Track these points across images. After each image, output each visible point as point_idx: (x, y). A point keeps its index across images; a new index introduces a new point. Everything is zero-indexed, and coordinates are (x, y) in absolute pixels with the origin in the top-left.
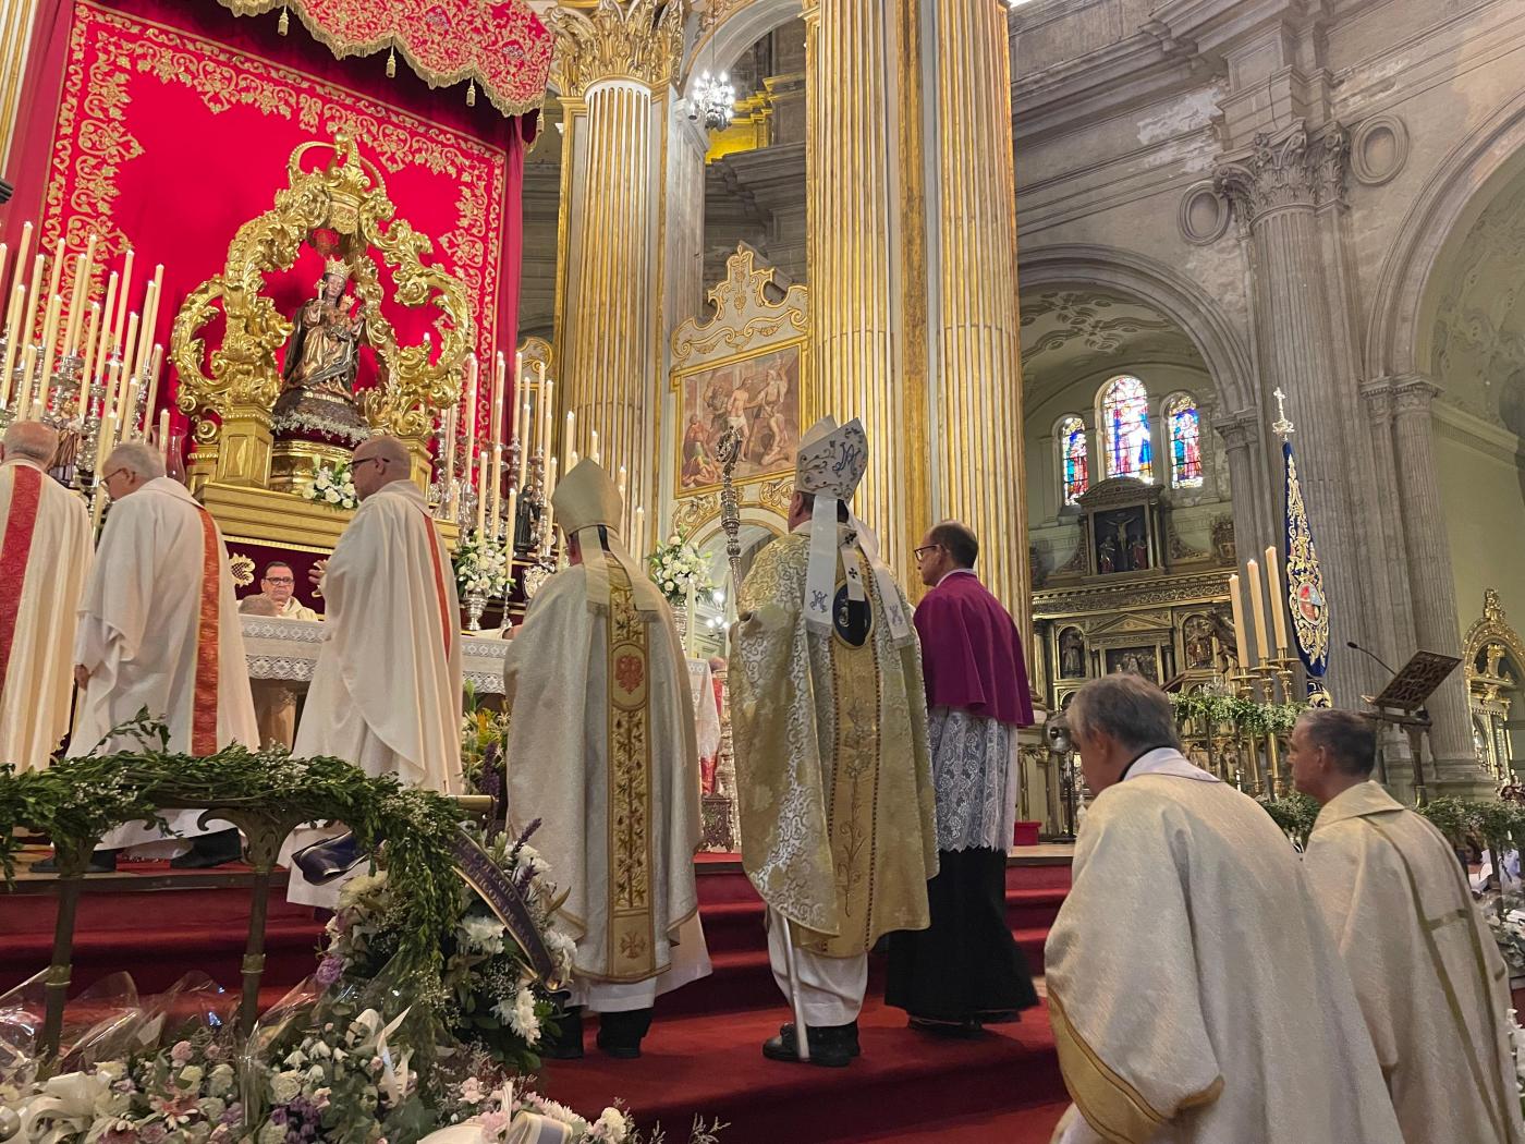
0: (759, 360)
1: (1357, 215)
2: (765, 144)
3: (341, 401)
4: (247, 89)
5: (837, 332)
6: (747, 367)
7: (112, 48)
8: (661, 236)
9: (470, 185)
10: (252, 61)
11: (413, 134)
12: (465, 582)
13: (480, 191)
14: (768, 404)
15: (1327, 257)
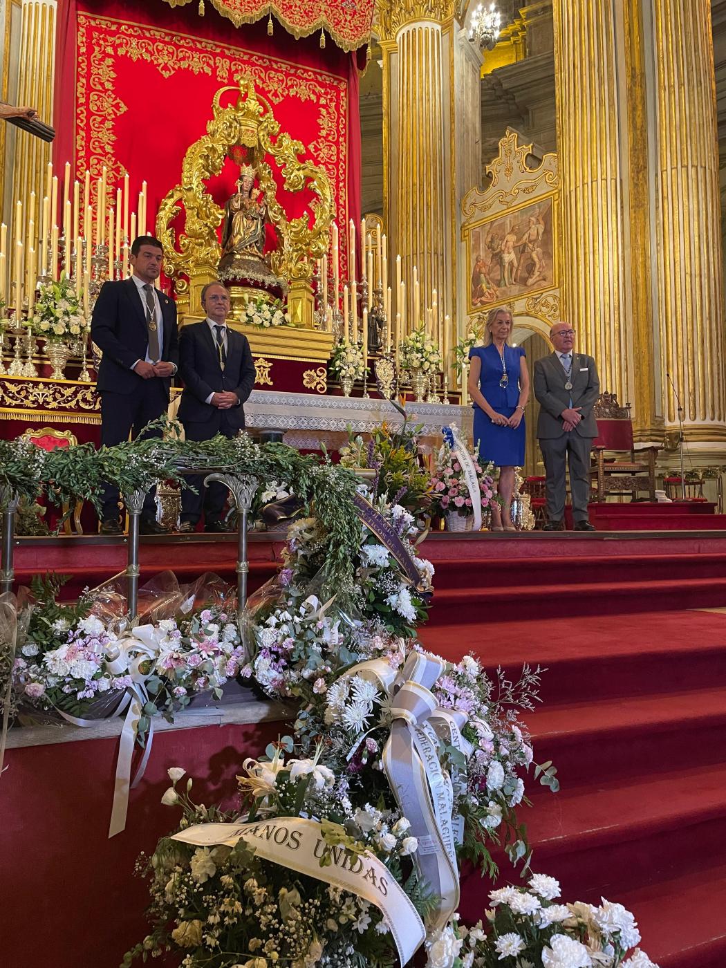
0: (523, 211)
2: (522, 58)
3: (257, 259)
4: (184, 59)
5: (580, 183)
6: (515, 217)
7: (101, 42)
8: (452, 131)
9: (325, 106)
10: (185, 39)
11: (287, 75)
12: (340, 371)
13: (332, 110)
14: (530, 242)
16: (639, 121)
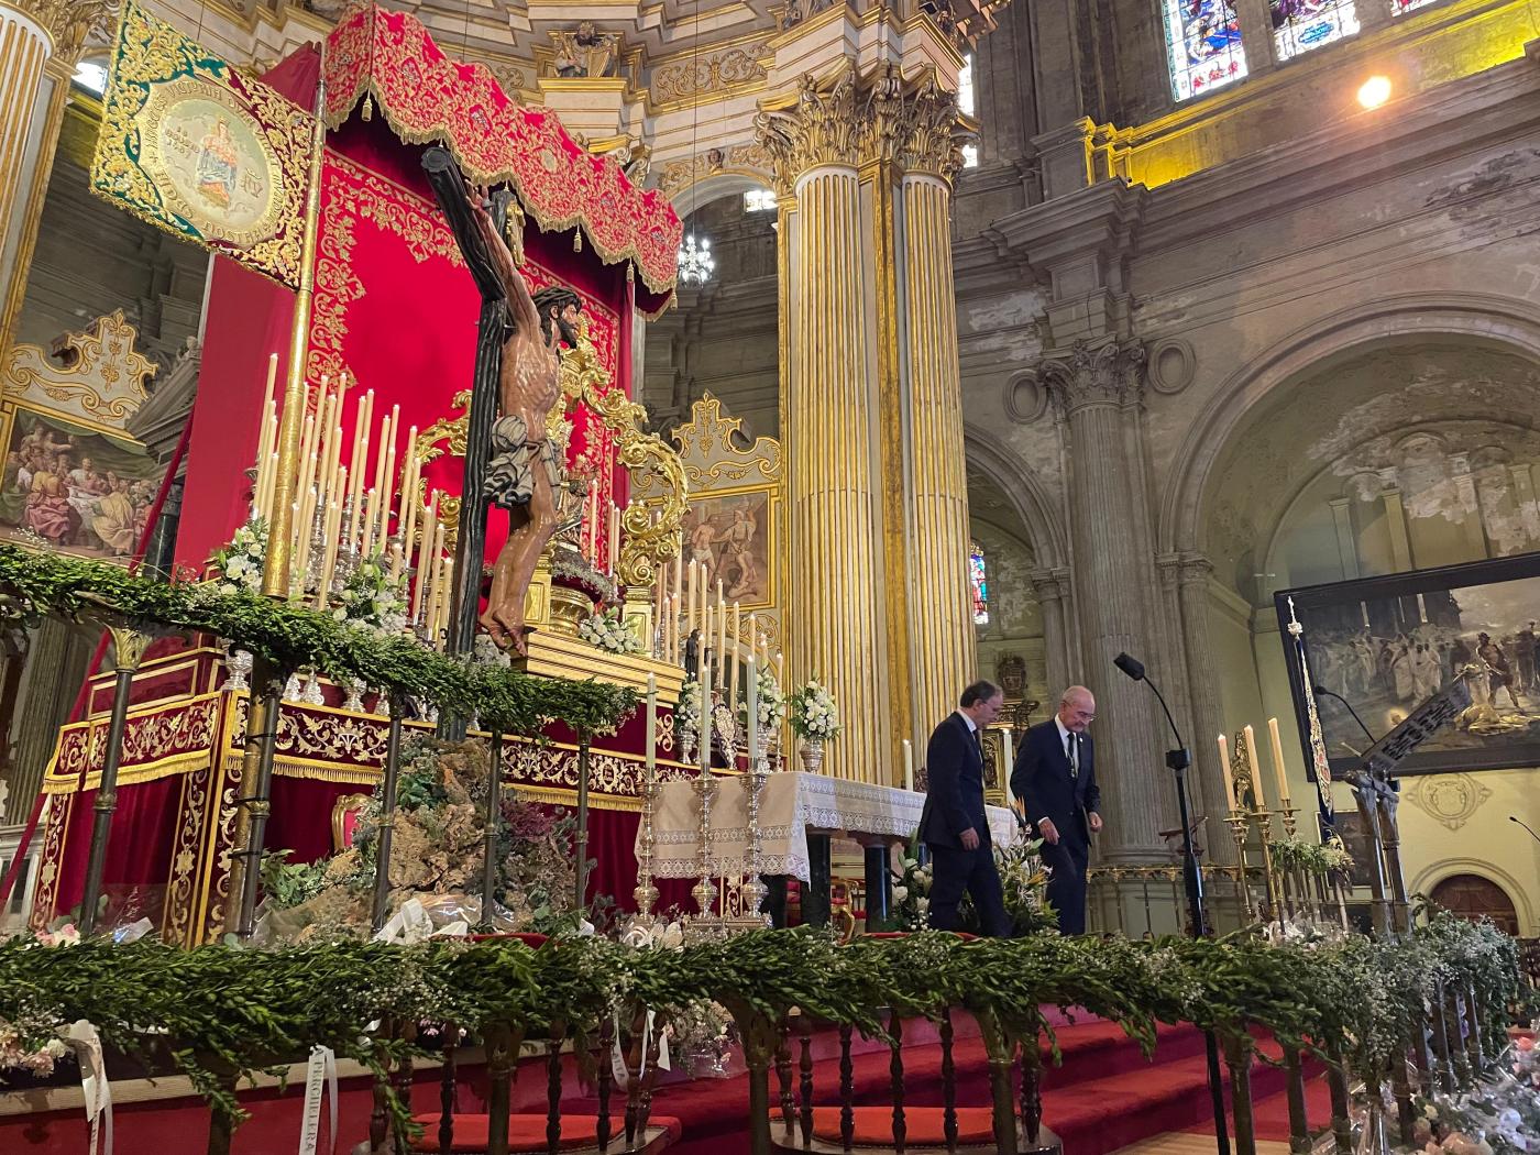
0: (727, 500)
1: (1152, 416)
3: (576, 549)
4: (441, 242)
5: (814, 490)
6: (714, 505)
7: (341, 191)
14: (736, 541)
15: (1130, 449)
16: (895, 433)
